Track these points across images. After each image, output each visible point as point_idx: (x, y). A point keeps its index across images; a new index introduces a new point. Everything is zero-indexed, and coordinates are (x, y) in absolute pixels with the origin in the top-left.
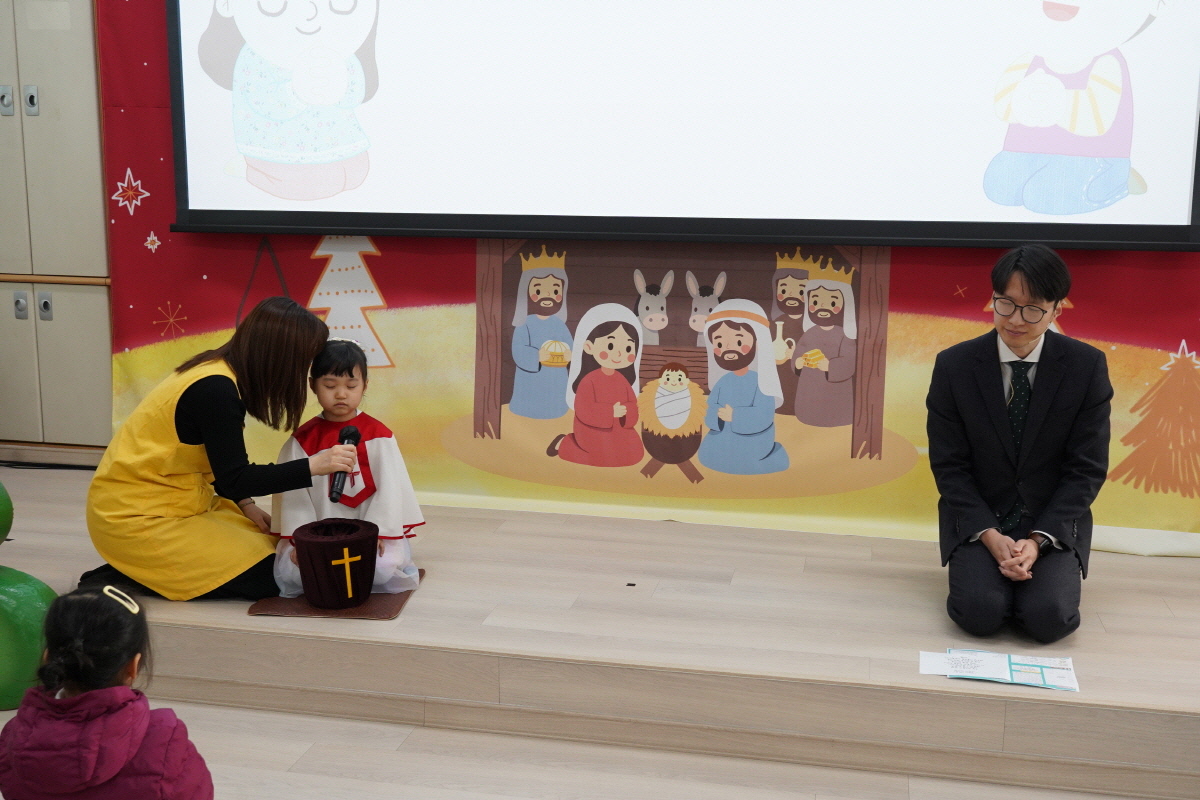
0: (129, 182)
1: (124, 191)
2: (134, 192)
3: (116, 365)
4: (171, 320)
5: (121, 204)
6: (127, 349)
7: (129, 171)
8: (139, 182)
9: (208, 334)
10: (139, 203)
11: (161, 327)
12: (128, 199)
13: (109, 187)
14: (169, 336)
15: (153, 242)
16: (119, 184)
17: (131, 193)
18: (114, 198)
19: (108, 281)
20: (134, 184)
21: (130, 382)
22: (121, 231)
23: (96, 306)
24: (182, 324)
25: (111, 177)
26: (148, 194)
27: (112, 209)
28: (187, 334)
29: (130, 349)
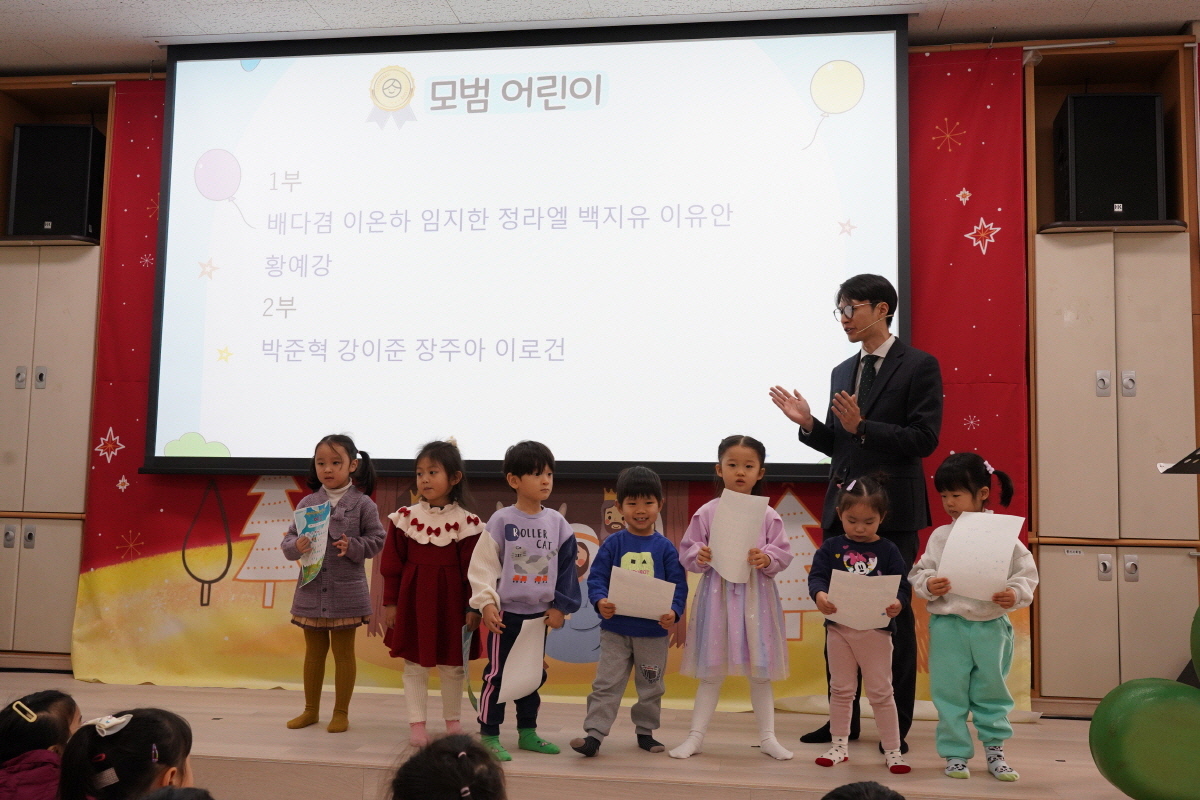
0: (110, 438)
1: (105, 444)
2: (113, 446)
3: (81, 583)
4: (131, 545)
5: (101, 454)
6: (92, 570)
7: (111, 429)
8: (118, 438)
9: (159, 555)
10: (116, 454)
11: (121, 552)
12: (107, 451)
13: (94, 440)
14: (128, 558)
15: (123, 484)
16: (102, 439)
17: (110, 446)
18: (96, 449)
19: (84, 516)
20: (114, 439)
21: (92, 596)
22: (99, 474)
23: (74, 533)
24: (140, 548)
25: (96, 432)
26: (123, 447)
27: (94, 458)
28: (142, 556)
29: (95, 569)
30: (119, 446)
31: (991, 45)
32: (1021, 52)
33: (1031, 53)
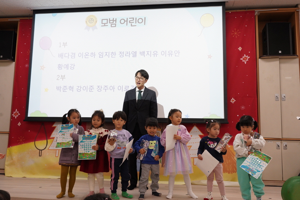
1: (15, 114)
2: (17, 114)
3: (8, 150)
4: (21, 140)
5: (14, 116)
6: (11, 147)
7: (16, 110)
9: (28, 143)
10: (18, 116)
11: (19, 142)
12: (15, 115)
13: (12, 113)
14: (20, 144)
15: (19, 124)
16: (14, 112)
17: (16, 114)
18: (13, 115)
19: (9, 132)
20: (17, 112)
21: (10, 154)
22: (13, 122)
23: (6, 137)
24: (23, 141)
25: (13, 110)
26: (20, 114)
27: (12, 117)
28: (24, 143)
29: (11, 146)
30: (19, 114)
31: (247, 10)
32: (254, 12)
33: (257, 12)
